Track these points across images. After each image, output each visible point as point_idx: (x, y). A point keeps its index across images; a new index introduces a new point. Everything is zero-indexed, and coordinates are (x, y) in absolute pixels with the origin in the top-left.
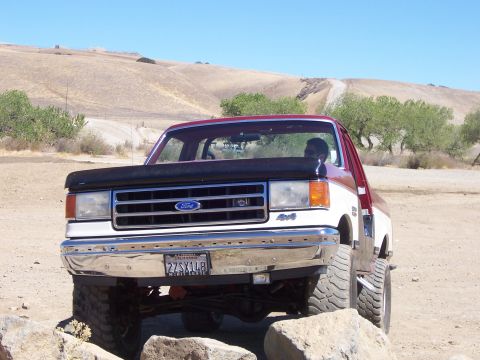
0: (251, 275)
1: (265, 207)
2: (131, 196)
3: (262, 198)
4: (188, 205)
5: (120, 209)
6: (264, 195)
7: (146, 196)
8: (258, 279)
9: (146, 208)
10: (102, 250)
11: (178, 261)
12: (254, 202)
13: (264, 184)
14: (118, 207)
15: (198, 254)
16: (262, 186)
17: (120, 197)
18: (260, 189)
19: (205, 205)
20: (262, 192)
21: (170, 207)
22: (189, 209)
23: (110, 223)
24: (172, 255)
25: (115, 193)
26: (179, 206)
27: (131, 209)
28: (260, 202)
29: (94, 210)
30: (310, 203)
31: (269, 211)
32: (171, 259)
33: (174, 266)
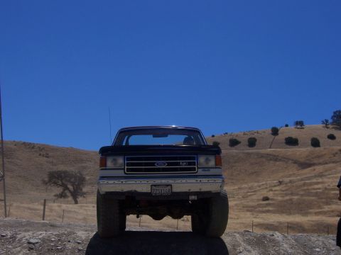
1: (196, 166)
2: (132, 159)
4: (161, 164)
5: (128, 165)
6: (196, 161)
9: (140, 164)
10: (120, 183)
11: (158, 189)
12: (190, 164)
13: (196, 156)
14: (128, 163)
15: (168, 185)
17: (128, 159)
18: (194, 158)
19: (169, 164)
21: (153, 164)
24: (155, 186)
25: (126, 157)
26: (157, 164)
27: (132, 165)
28: (194, 164)
29: (115, 164)
30: (216, 164)
31: (198, 168)
32: (154, 187)
33: (155, 190)
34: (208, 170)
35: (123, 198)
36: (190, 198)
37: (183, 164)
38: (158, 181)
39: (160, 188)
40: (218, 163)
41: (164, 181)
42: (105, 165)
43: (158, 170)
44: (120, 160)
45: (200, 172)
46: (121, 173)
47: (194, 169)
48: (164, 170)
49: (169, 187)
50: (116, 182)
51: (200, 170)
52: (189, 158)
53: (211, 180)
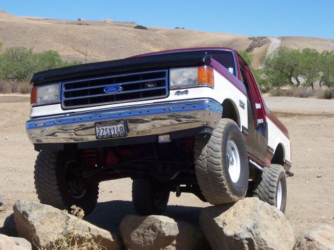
0: (157, 136)
1: (166, 87)
2: (75, 86)
3: (165, 81)
6: (166, 78)
8: (162, 139)
13: (166, 71)
14: (65, 93)
15: (119, 121)
16: (165, 73)
19: (125, 88)
20: (165, 76)
21: (101, 91)
22: (114, 91)
23: (60, 105)
24: (100, 123)
25: (64, 84)
26: (107, 90)
28: (163, 83)
31: (170, 90)
32: (99, 126)
33: (102, 131)
34: (186, 92)
36: (160, 142)
39: (108, 126)
49: (121, 124)
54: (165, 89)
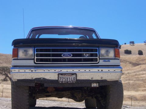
0: (91, 83)
2: (41, 50)
3: (97, 54)
4: (67, 55)
5: (37, 55)
6: (98, 53)
7: (49, 50)
9: (49, 55)
10: (31, 71)
11: (64, 77)
12: (92, 55)
13: (98, 48)
15: (73, 74)
18: (96, 50)
19: (74, 55)
20: (97, 52)
21: (60, 55)
22: (68, 56)
23: (33, 61)
24: (62, 74)
25: (36, 48)
26: (64, 55)
27: (41, 55)
28: (96, 55)
29: (26, 55)
30: (115, 56)
31: (100, 59)
32: (60, 76)
33: (62, 79)
34: (109, 61)
35: (33, 85)
36: (92, 86)
37: (86, 55)
38: (64, 71)
39: (66, 77)
40: (117, 55)
41: (70, 70)
42: (17, 56)
43: (64, 60)
44: (31, 52)
45: (101, 62)
46: (31, 63)
47: (96, 60)
48: (70, 60)
49: (74, 76)
50: (27, 71)
51: (101, 61)
52: (92, 50)
53: (112, 70)
54: (97, 59)
